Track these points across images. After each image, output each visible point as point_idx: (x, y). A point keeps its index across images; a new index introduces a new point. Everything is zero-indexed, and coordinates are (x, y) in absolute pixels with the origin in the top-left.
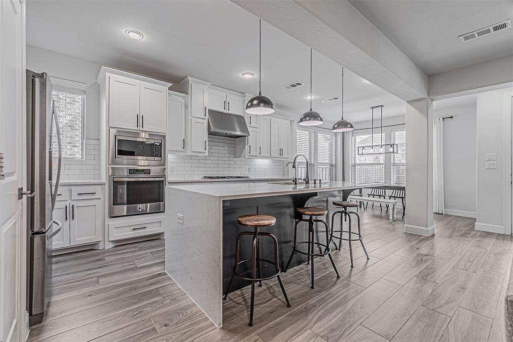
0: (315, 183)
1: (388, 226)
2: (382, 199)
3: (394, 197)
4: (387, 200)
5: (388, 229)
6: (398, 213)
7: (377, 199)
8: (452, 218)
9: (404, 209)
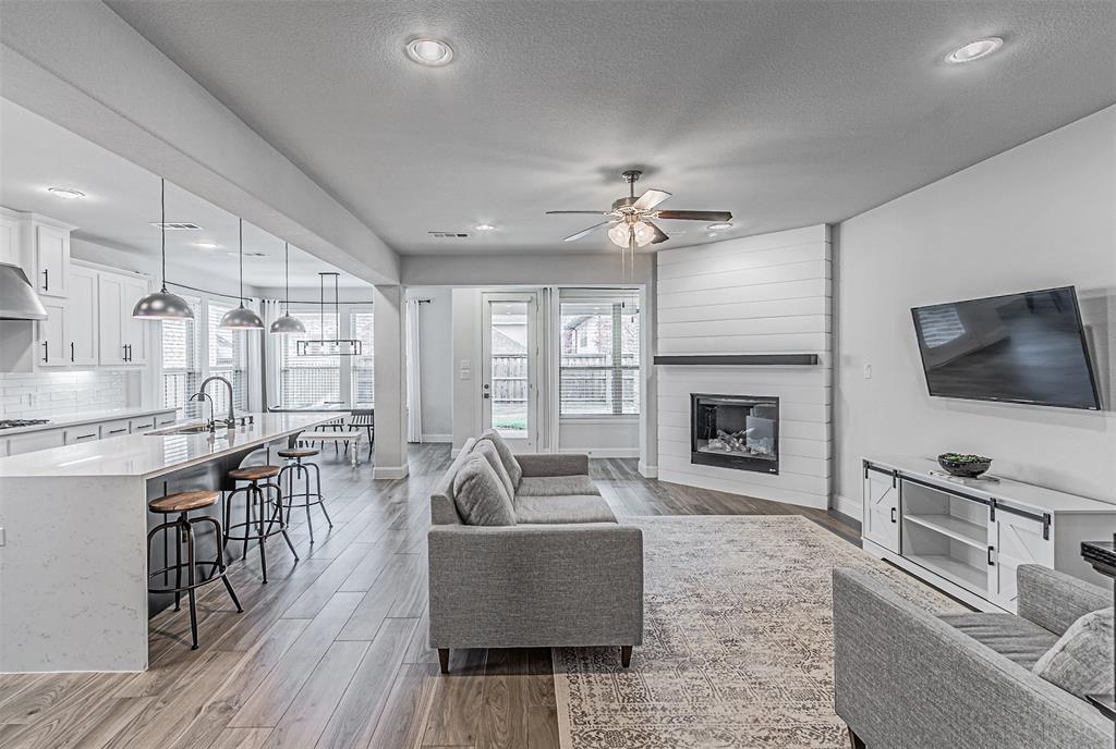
0: (243, 424)
1: (350, 475)
2: (338, 433)
3: (356, 426)
4: (346, 434)
5: (351, 480)
6: (363, 450)
7: (329, 433)
8: (430, 446)
9: (371, 443)
